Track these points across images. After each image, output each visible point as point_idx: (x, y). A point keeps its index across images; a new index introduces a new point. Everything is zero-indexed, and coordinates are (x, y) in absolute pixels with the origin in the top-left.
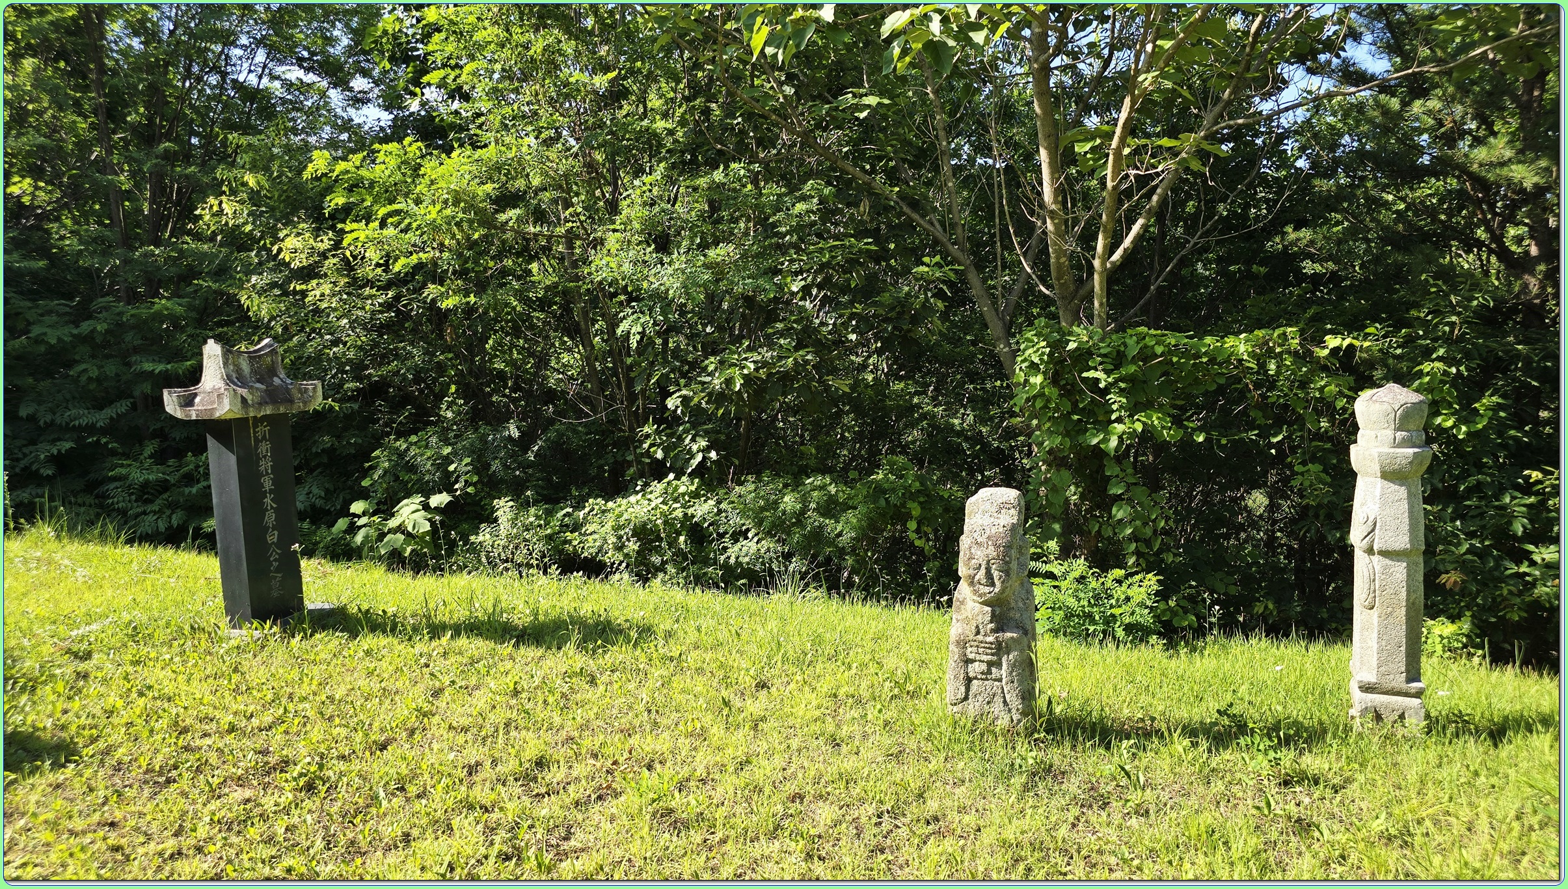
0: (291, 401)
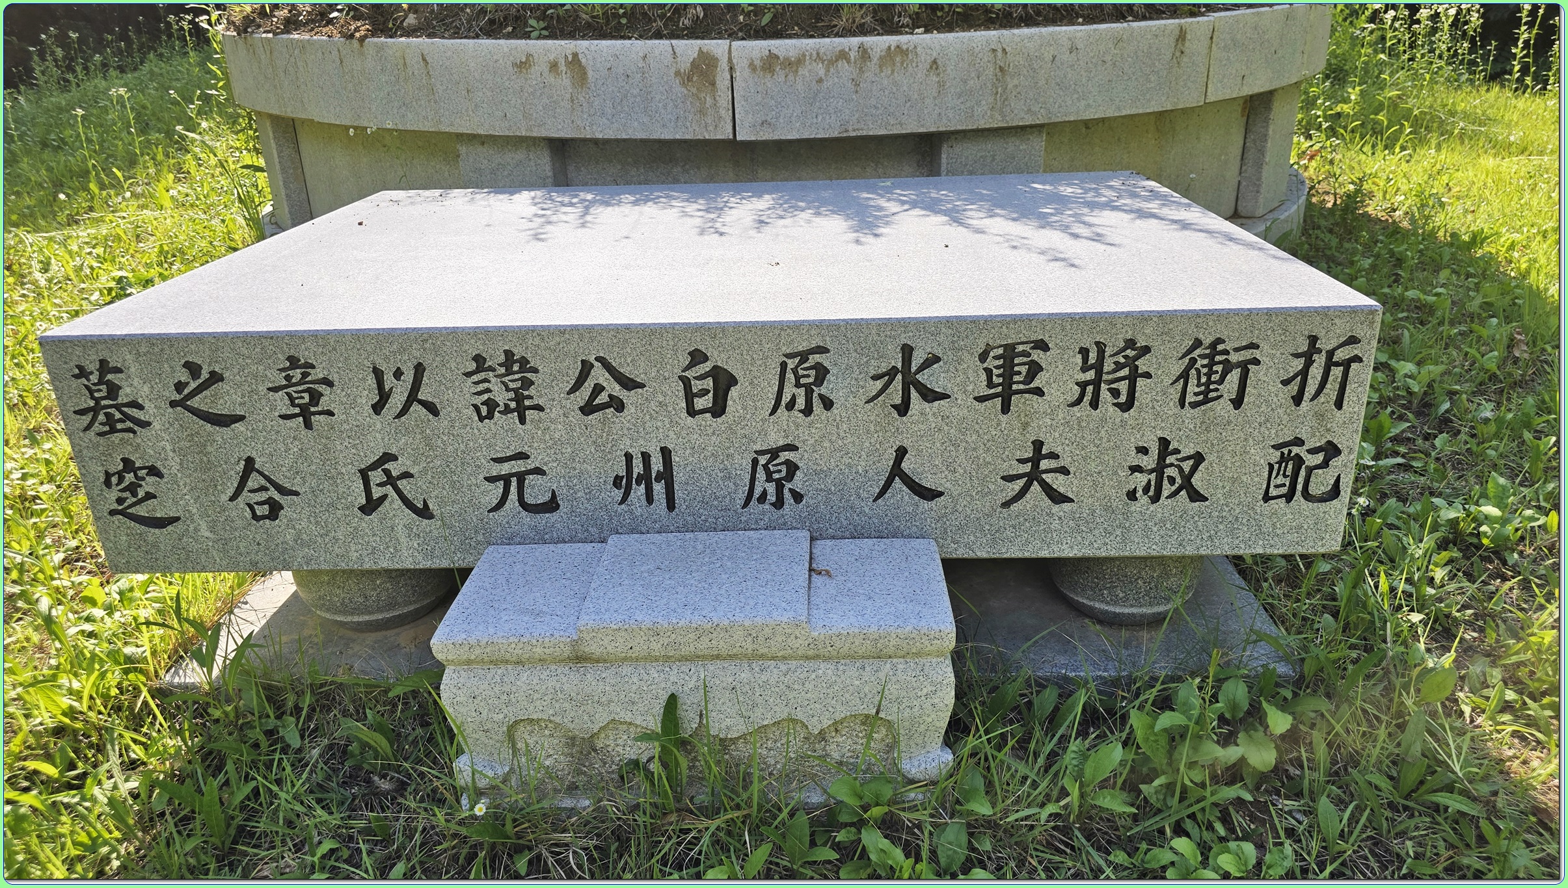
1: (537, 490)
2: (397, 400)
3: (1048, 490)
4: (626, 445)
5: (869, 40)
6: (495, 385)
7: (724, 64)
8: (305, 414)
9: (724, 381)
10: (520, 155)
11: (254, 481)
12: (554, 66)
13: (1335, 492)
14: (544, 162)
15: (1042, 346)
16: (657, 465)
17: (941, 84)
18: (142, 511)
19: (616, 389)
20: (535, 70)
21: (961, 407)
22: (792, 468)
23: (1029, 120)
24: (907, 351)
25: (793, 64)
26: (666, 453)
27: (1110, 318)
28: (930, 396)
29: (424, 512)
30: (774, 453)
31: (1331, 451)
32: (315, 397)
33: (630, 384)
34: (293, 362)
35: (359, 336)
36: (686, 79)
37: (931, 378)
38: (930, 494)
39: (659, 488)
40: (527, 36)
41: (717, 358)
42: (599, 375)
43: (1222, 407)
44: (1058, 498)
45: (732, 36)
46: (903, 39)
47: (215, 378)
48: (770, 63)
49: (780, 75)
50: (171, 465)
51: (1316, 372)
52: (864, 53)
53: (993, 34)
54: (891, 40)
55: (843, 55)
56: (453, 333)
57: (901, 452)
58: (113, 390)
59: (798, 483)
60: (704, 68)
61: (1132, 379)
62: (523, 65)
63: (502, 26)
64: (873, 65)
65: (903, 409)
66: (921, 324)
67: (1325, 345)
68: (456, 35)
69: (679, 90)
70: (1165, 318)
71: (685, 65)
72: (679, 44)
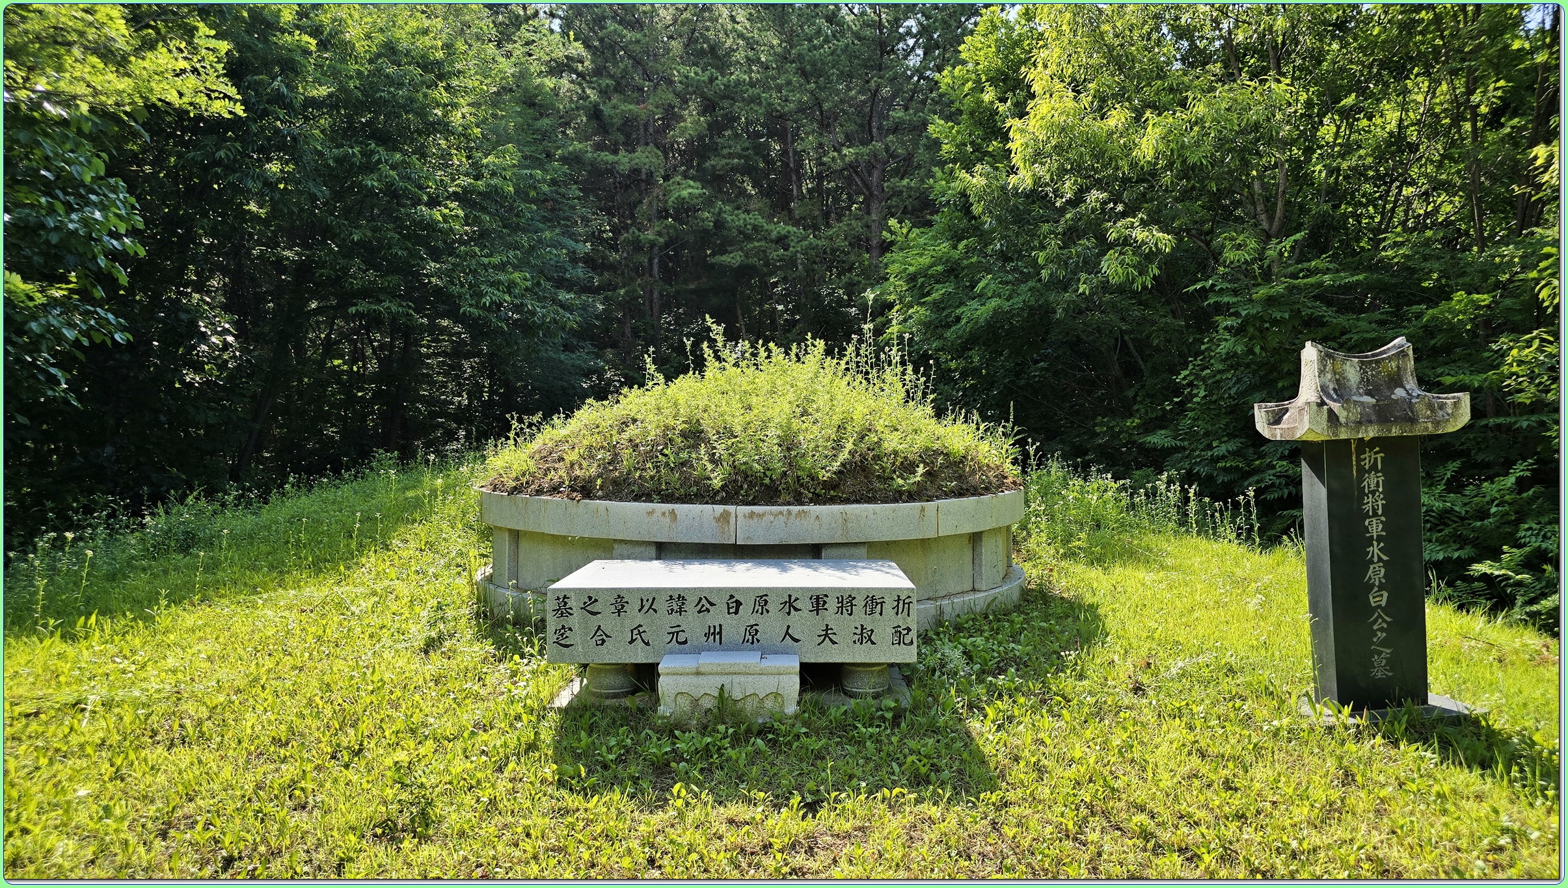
0: (1413, 420)
1: (681, 638)
2: (646, 608)
3: (831, 640)
4: (709, 623)
5: (791, 508)
6: (674, 604)
7: (733, 515)
8: (619, 611)
9: (739, 604)
10: (642, 549)
11: (600, 632)
12: (664, 514)
13: (912, 643)
14: (653, 551)
15: (826, 596)
16: (717, 630)
17: (821, 525)
18: (563, 642)
19: (708, 606)
20: (655, 515)
21: (805, 613)
22: (757, 631)
23: (857, 540)
24: (790, 596)
25: (761, 516)
26: (720, 626)
27: (844, 589)
28: (796, 610)
29: (647, 644)
30: (752, 626)
31: (909, 630)
32: (623, 606)
33: (712, 604)
34: (619, 596)
35: (638, 589)
36: (718, 520)
37: (798, 605)
38: (797, 641)
39: (717, 637)
40: (652, 502)
41: (737, 597)
42: (704, 602)
43: (877, 615)
44: (834, 643)
45: (737, 504)
46: (805, 508)
47: (596, 601)
48: (752, 515)
49: (756, 520)
50: (576, 628)
51: (901, 605)
52: (789, 512)
53: (841, 507)
54: (800, 508)
55: (781, 513)
56: (665, 589)
57: (789, 627)
58: (566, 604)
59: (758, 636)
60: (725, 516)
61: (852, 605)
62: (651, 513)
63: (641, 497)
64: (793, 517)
65: (789, 613)
66: (794, 589)
67: (902, 598)
68: (621, 500)
69: (714, 524)
70: (858, 589)
71: (717, 515)
72: (716, 507)
